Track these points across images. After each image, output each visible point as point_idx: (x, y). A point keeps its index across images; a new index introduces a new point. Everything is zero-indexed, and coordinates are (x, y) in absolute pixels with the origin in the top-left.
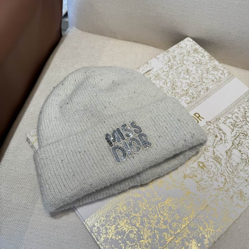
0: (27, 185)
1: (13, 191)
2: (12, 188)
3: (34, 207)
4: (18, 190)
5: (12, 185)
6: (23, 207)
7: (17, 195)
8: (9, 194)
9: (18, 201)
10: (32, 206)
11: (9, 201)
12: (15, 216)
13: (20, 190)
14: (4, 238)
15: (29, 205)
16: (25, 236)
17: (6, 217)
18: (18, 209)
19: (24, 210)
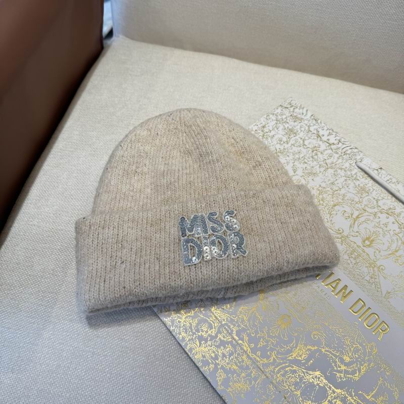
0: (56, 245)
1: (35, 253)
2: (33, 249)
3: (66, 273)
4: (43, 251)
5: (34, 245)
6: (49, 274)
7: (42, 258)
8: (30, 257)
9: (43, 266)
10: (63, 272)
11: (30, 266)
12: (39, 286)
13: (46, 252)
14: (23, 315)
15: (59, 271)
16: (53, 313)
17: (25, 288)
18: (42, 277)
19: (51, 277)
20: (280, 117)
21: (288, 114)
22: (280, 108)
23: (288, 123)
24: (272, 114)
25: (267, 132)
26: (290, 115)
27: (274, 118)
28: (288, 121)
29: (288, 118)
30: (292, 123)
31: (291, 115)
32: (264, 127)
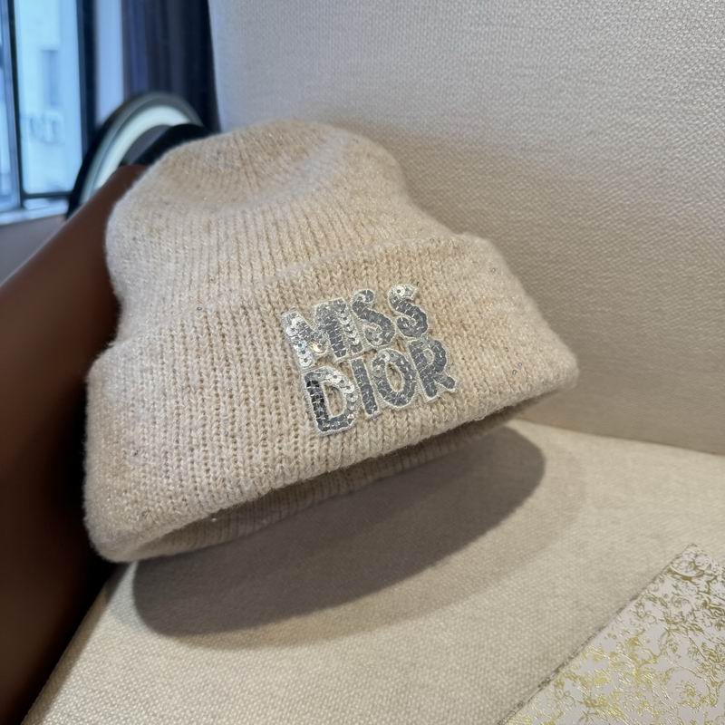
20: (674, 611)
21: (695, 602)
22: (669, 580)
23: (701, 630)
24: (649, 599)
25: (646, 662)
26: (702, 602)
27: (658, 611)
28: (700, 625)
29: (699, 614)
30: (713, 631)
31: (705, 604)
32: (633, 642)
